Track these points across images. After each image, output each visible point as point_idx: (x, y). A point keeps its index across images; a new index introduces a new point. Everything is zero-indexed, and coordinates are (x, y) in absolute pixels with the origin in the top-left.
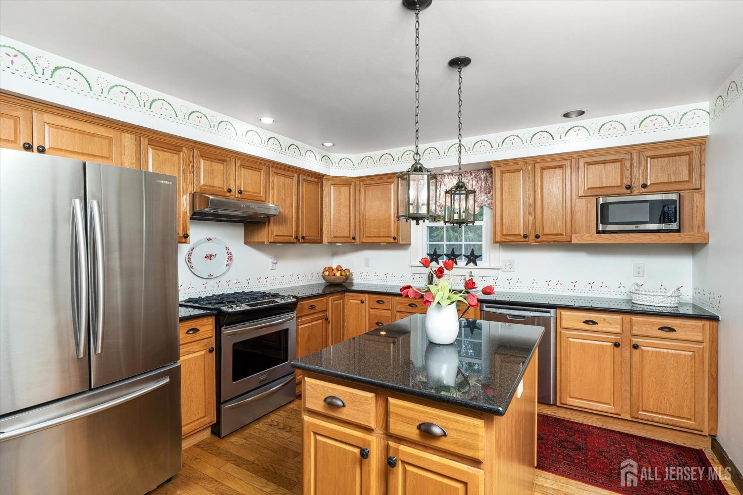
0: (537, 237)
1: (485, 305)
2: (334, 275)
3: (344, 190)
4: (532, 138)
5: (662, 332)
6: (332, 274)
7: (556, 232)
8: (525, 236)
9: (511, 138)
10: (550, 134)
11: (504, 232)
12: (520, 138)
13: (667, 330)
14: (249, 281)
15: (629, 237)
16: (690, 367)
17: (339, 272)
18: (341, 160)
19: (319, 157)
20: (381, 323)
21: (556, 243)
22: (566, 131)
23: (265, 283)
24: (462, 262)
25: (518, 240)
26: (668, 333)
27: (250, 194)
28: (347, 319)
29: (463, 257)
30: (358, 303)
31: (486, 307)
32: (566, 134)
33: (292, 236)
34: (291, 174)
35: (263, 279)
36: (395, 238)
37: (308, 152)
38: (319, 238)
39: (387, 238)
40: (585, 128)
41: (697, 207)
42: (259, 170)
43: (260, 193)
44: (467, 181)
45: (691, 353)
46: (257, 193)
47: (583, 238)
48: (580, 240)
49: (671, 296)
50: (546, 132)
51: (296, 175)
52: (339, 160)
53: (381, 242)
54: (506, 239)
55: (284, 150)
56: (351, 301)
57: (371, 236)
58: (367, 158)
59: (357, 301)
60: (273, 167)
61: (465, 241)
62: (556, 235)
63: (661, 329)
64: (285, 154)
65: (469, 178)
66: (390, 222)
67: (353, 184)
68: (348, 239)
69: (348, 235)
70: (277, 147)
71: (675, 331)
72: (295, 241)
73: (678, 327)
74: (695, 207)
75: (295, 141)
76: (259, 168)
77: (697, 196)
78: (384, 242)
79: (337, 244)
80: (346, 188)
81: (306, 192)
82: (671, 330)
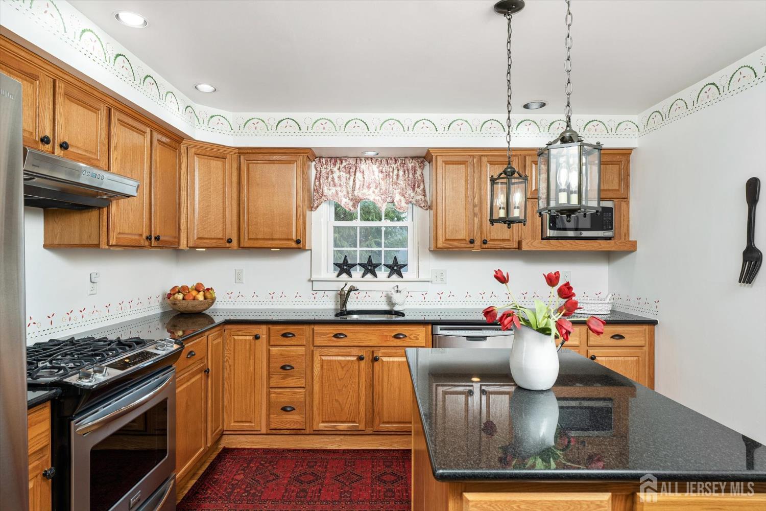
0: (485, 242)
1: (439, 327)
2: (194, 299)
3: (216, 164)
4: (482, 126)
5: (614, 340)
6: (191, 298)
7: (504, 238)
8: (472, 242)
9: (459, 122)
10: (501, 124)
11: (447, 235)
12: (469, 124)
13: (617, 338)
14: (52, 319)
15: (574, 244)
16: (635, 372)
17: (202, 293)
18: (212, 117)
19: (182, 108)
20: (289, 366)
21: (503, 250)
22: (517, 124)
23: (80, 319)
24: (382, 273)
25: (463, 245)
26: (618, 341)
27: (80, 152)
28: (230, 366)
29: (383, 268)
30: (249, 340)
31: (441, 330)
32: (517, 127)
33: (141, 235)
34: (142, 127)
35: (76, 313)
36: (298, 242)
37: (170, 95)
38: (177, 240)
39: (285, 242)
40: (535, 123)
41: (624, 216)
42: (95, 110)
43: (96, 154)
44: (391, 170)
45: (636, 358)
46: (91, 152)
47: (533, 244)
48: (530, 247)
49: (608, 303)
50: (497, 121)
51: (148, 130)
52: (209, 117)
53: (272, 246)
54: (450, 245)
55: (137, 82)
56: (236, 337)
57: (258, 237)
58: (255, 121)
59: (248, 338)
60: (117, 109)
61: (385, 247)
62: (503, 240)
63: (613, 337)
64: (140, 89)
65: (393, 166)
66: (290, 217)
67: (228, 156)
68: (221, 241)
69: (220, 236)
70: (127, 74)
71: (624, 338)
72: (147, 243)
73: (627, 333)
74: (622, 216)
75: (154, 72)
76: (96, 106)
77: (623, 204)
78: (277, 246)
79: (197, 250)
80: (219, 162)
81: (160, 161)
82: (621, 337)
